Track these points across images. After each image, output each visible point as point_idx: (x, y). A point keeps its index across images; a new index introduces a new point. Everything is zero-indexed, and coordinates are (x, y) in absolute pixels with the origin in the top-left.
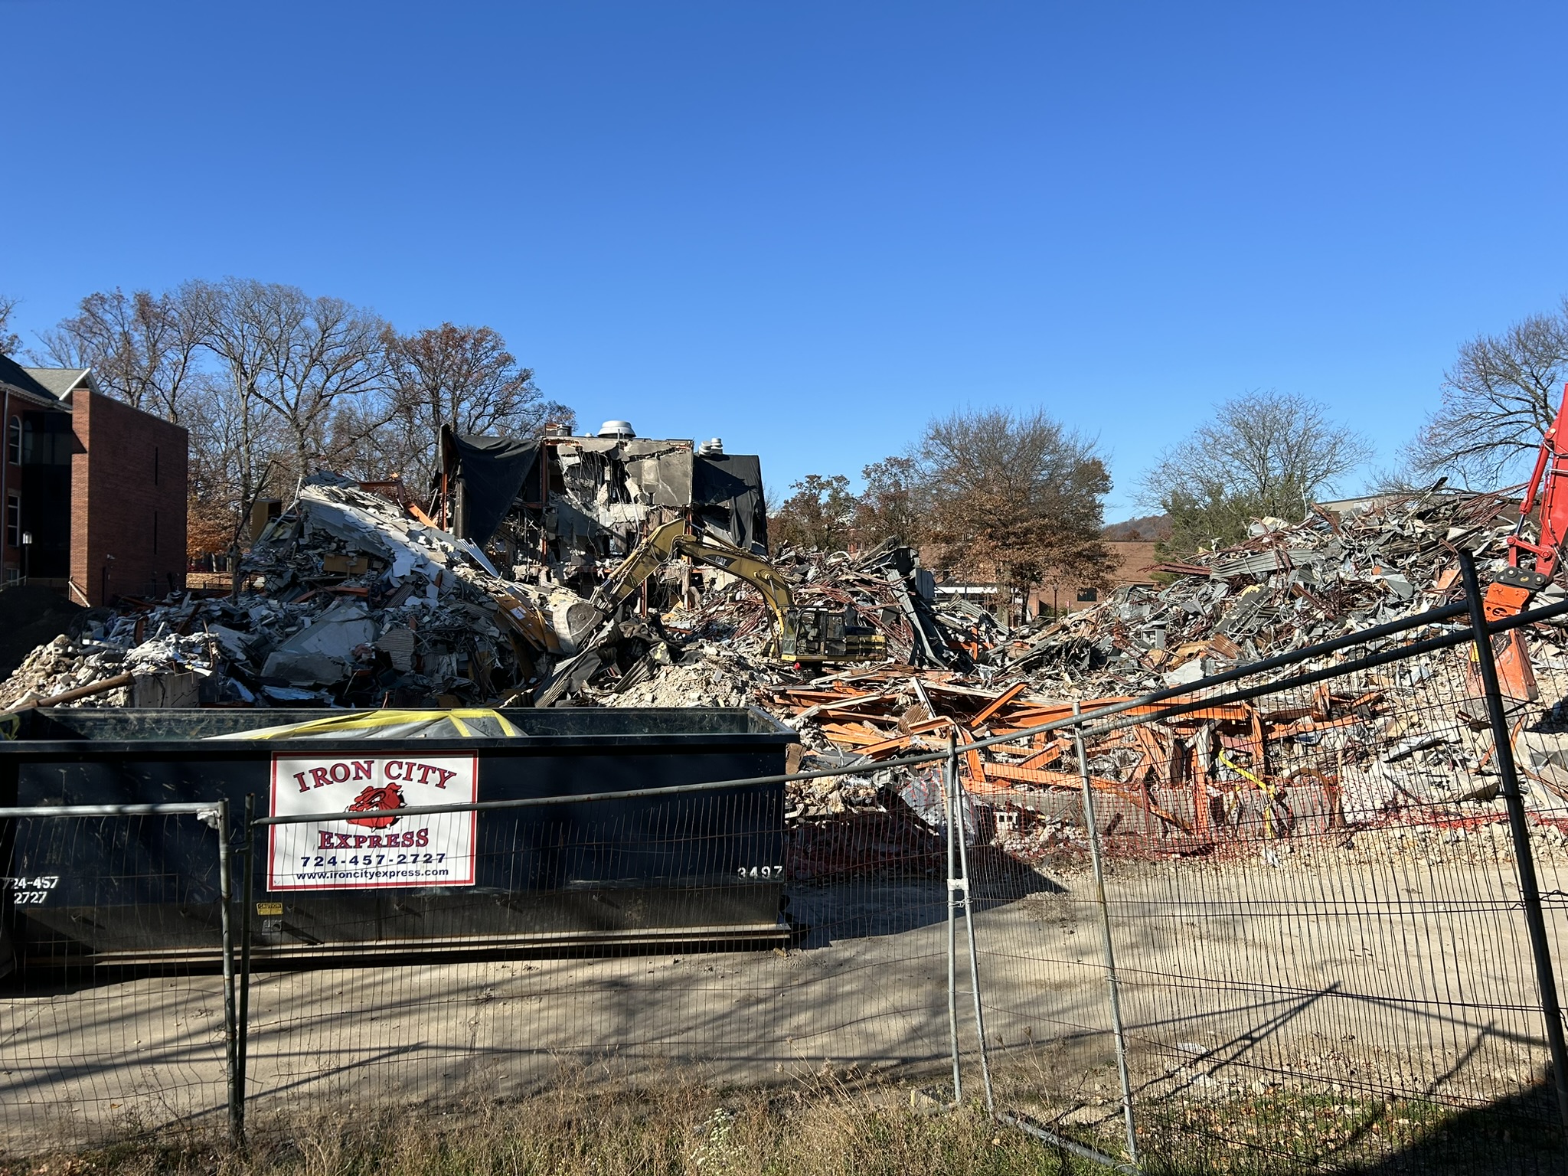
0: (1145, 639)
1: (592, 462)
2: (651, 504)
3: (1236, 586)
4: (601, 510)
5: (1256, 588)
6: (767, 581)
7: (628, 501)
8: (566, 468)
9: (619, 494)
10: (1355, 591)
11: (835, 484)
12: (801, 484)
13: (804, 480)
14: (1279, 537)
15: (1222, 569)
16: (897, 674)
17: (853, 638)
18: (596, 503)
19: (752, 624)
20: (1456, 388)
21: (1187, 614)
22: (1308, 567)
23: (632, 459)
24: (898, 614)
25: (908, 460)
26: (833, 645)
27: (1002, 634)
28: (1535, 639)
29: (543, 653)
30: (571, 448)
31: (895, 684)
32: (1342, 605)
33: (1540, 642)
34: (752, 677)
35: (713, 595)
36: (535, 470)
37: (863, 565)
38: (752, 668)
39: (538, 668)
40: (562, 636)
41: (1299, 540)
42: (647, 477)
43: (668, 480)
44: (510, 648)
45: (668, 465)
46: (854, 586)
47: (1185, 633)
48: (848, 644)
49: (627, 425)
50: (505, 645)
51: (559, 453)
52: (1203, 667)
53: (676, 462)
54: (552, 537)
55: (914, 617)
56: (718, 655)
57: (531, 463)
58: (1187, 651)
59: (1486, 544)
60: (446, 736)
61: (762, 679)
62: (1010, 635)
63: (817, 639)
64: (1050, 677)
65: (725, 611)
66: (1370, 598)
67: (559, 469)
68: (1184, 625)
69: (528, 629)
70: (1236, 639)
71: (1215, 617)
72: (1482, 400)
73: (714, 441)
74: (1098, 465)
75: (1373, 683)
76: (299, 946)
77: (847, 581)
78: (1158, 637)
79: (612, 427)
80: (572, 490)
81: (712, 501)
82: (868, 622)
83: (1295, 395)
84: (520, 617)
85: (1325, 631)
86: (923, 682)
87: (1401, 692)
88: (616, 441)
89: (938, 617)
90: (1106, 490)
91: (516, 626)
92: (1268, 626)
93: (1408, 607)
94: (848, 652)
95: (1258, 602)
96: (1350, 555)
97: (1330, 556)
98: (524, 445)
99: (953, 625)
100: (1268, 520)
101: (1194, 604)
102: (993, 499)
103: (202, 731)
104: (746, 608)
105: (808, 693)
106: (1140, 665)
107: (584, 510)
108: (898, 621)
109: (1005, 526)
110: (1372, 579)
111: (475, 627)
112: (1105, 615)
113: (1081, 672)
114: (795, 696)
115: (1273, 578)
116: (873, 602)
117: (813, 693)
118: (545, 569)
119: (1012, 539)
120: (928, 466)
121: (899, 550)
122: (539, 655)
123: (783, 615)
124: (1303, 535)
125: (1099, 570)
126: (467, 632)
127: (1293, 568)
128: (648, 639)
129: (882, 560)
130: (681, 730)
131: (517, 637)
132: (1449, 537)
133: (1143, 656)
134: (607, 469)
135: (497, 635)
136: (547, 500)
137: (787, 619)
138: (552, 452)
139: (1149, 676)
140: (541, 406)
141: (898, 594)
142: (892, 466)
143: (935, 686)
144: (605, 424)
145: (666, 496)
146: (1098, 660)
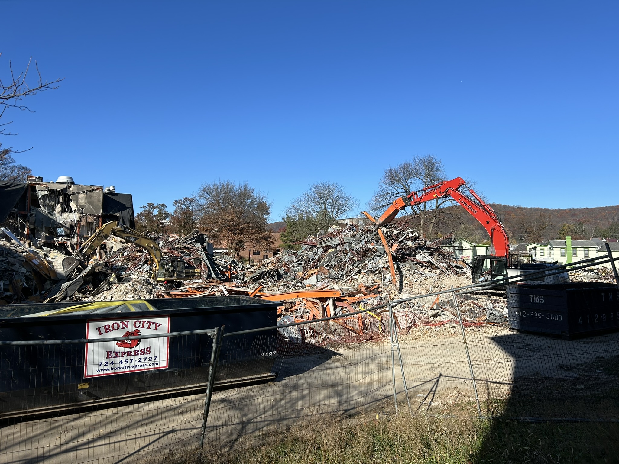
0: (295, 267)
1: (53, 194)
2: (82, 213)
3: (326, 249)
4: (57, 215)
5: (333, 250)
6: (152, 247)
7: (71, 212)
8: (40, 197)
9: (66, 208)
10: (366, 251)
11: (160, 207)
12: (145, 207)
13: (146, 205)
14: (339, 232)
15: (322, 243)
16: (214, 284)
17: (188, 271)
18: (55, 212)
19: (134, 266)
20: (383, 184)
21: (310, 259)
22: (350, 243)
23: (74, 193)
24: (201, 261)
25: (193, 199)
26: (180, 274)
27: (240, 268)
28: (422, 267)
29: (48, 279)
30: (43, 187)
31: (213, 288)
32: (363, 256)
33: (424, 268)
34: (153, 288)
35: (113, 253)
36: (24, 197)
37: (184, 241)
38: (152, 284)
39: (45, 287)
40: (58, 272)
41: (346, 234)
42: (81, 201)
43: (91, 203)
44: (32, 278)
45: (91, 196)
46: (181, 249)
47: (309, 266)
48: (186, 273)
49: (71, 178)
50: (29, 276)
51: (37, 189)
52: (317, 278)
53: (94, 195)
54: (32, 227)
55: (207, 262)
56: (138, 278)
57: (22, 193)
58: (311, 272)
59: (404, 236)
60: (124, 311)
61: (157, 288)
62: (243, 268)
63: (173, 271)
64: (263, 283)
65: (119, 260)
66: (372, 254)
67: (37, 197)
68: (309, 263)
69: (41, 269)
70: (327, 268)
71: (319, 261)
72: (391, 188)
73: (111, 187)
74: (265, 204)
75: (375, 282)
76: (92, 401)
77: (178, 247)
78: (300, 268)
79: (63, 179)
80: (43, 206)
81: (111, 213)
82: (188, 264)
83: (335, 183)
84: (37, 263)
85: (358, 265)
86: (225, 287)
87: (385, 285)
88: (66, 185)
89: (216, 262)
90: (268, 214)
91: (35, 268)
92: (337, 263)
93: (383, 257)
94: (186, 276)
95: (333, 255)
96: (363, 239)
97: (357, 239)
98: (19, 185)
99: (222, 265)
100: (334, 227)
101: (312, 255)
102: (229, 216)
103: (13, 315)
104: (131, 259)
105: (179, 293)
106: (295, 278)
107: (49, 216)
108: (200, 263)
109: (235, 226)
110: (372, 247)
111: (13, 268)
112: (279, 260)
113: (274, 281)
114: (173, 294)
115: (338, 247)
116: (190, 256)
117: (181, 293)
118: (28, 242)
119: (238, 231)
120: (203, 202)
121: (200, 235)
122: (46, 280)
123: (159, 262)
124: (347, 232)
125: (268, 243)
126: (8, 271)
127: (345, 243)
128: (107, 272)
129: (192, 239)
130: (216, 305)
131: (36, 273)
132: (394, 234)
133: (295, 275)
134: (61, 197)
135: (25, 272)
136: (30, 210)
137: (160, 263)
138: (33, 188)
139: (298, 282)
140: (14, 167)
141: (200, 253)
142: (186, 201)
143: (230, 288)
144: (60, 177)
145: (90, 210)
146: (280, 277)
